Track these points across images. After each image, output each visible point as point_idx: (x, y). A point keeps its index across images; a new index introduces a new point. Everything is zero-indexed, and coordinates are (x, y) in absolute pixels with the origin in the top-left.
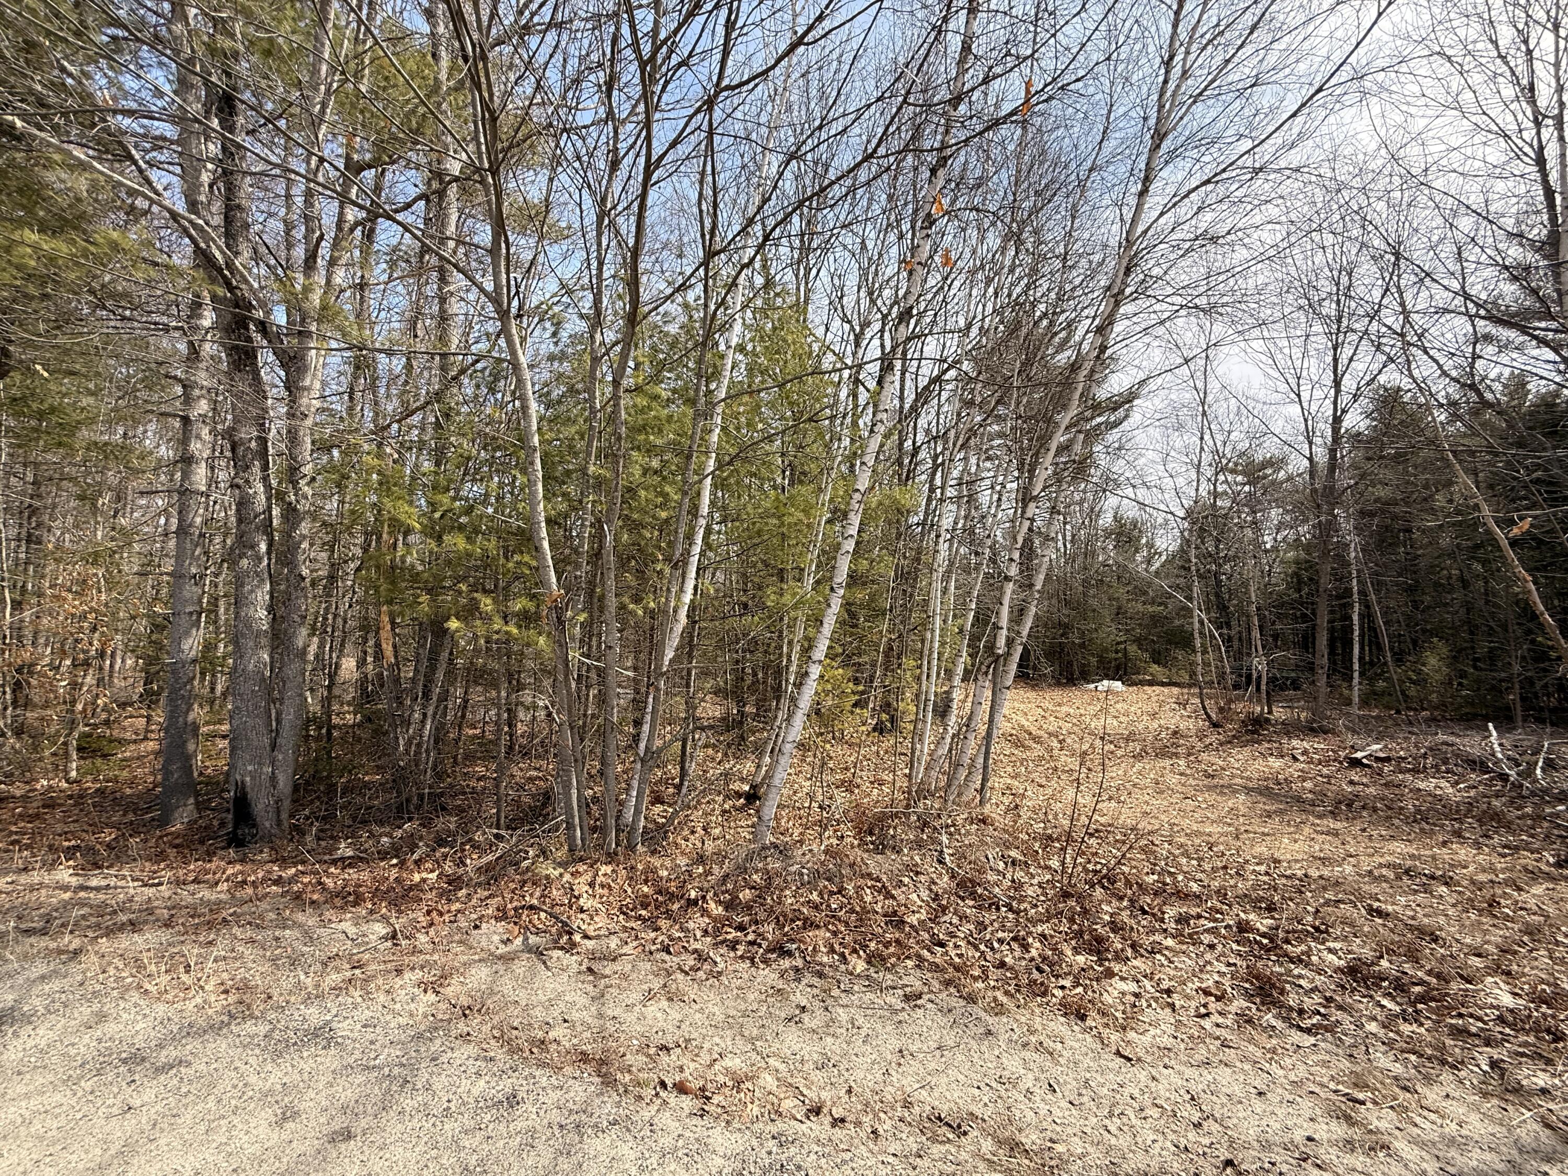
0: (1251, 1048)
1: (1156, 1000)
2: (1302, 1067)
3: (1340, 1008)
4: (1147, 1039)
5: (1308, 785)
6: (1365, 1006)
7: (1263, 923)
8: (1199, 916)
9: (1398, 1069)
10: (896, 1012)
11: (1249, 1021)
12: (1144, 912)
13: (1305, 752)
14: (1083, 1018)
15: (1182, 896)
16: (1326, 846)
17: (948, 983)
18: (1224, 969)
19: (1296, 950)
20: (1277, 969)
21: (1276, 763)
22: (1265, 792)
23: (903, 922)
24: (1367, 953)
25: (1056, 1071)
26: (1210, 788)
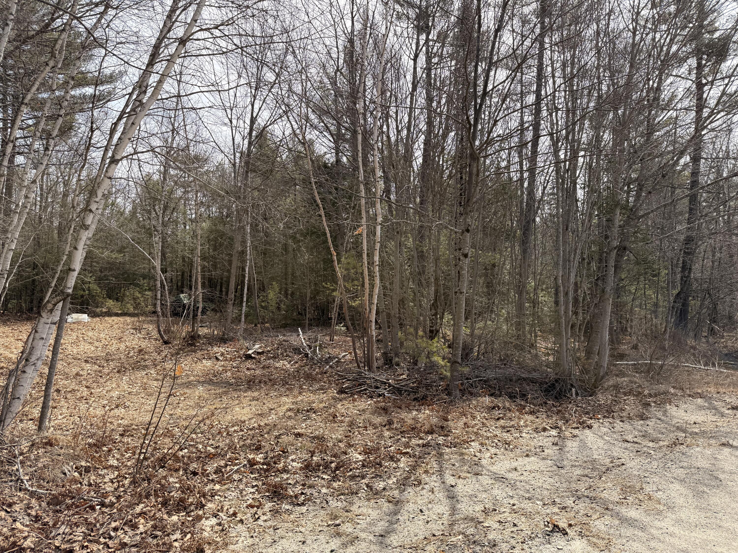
0: (286, 524)
1: (231, 522)
2: (309, 522)
3: (310, 487)
6: (318, 482)
8: (226, 465)
9: (340, 504)
11: (277, 512)
12: (195, 474)
13: (222, 354)
15: (209, 457)
16: (259, 407)
20: (278, 479)
21: (208, 363)
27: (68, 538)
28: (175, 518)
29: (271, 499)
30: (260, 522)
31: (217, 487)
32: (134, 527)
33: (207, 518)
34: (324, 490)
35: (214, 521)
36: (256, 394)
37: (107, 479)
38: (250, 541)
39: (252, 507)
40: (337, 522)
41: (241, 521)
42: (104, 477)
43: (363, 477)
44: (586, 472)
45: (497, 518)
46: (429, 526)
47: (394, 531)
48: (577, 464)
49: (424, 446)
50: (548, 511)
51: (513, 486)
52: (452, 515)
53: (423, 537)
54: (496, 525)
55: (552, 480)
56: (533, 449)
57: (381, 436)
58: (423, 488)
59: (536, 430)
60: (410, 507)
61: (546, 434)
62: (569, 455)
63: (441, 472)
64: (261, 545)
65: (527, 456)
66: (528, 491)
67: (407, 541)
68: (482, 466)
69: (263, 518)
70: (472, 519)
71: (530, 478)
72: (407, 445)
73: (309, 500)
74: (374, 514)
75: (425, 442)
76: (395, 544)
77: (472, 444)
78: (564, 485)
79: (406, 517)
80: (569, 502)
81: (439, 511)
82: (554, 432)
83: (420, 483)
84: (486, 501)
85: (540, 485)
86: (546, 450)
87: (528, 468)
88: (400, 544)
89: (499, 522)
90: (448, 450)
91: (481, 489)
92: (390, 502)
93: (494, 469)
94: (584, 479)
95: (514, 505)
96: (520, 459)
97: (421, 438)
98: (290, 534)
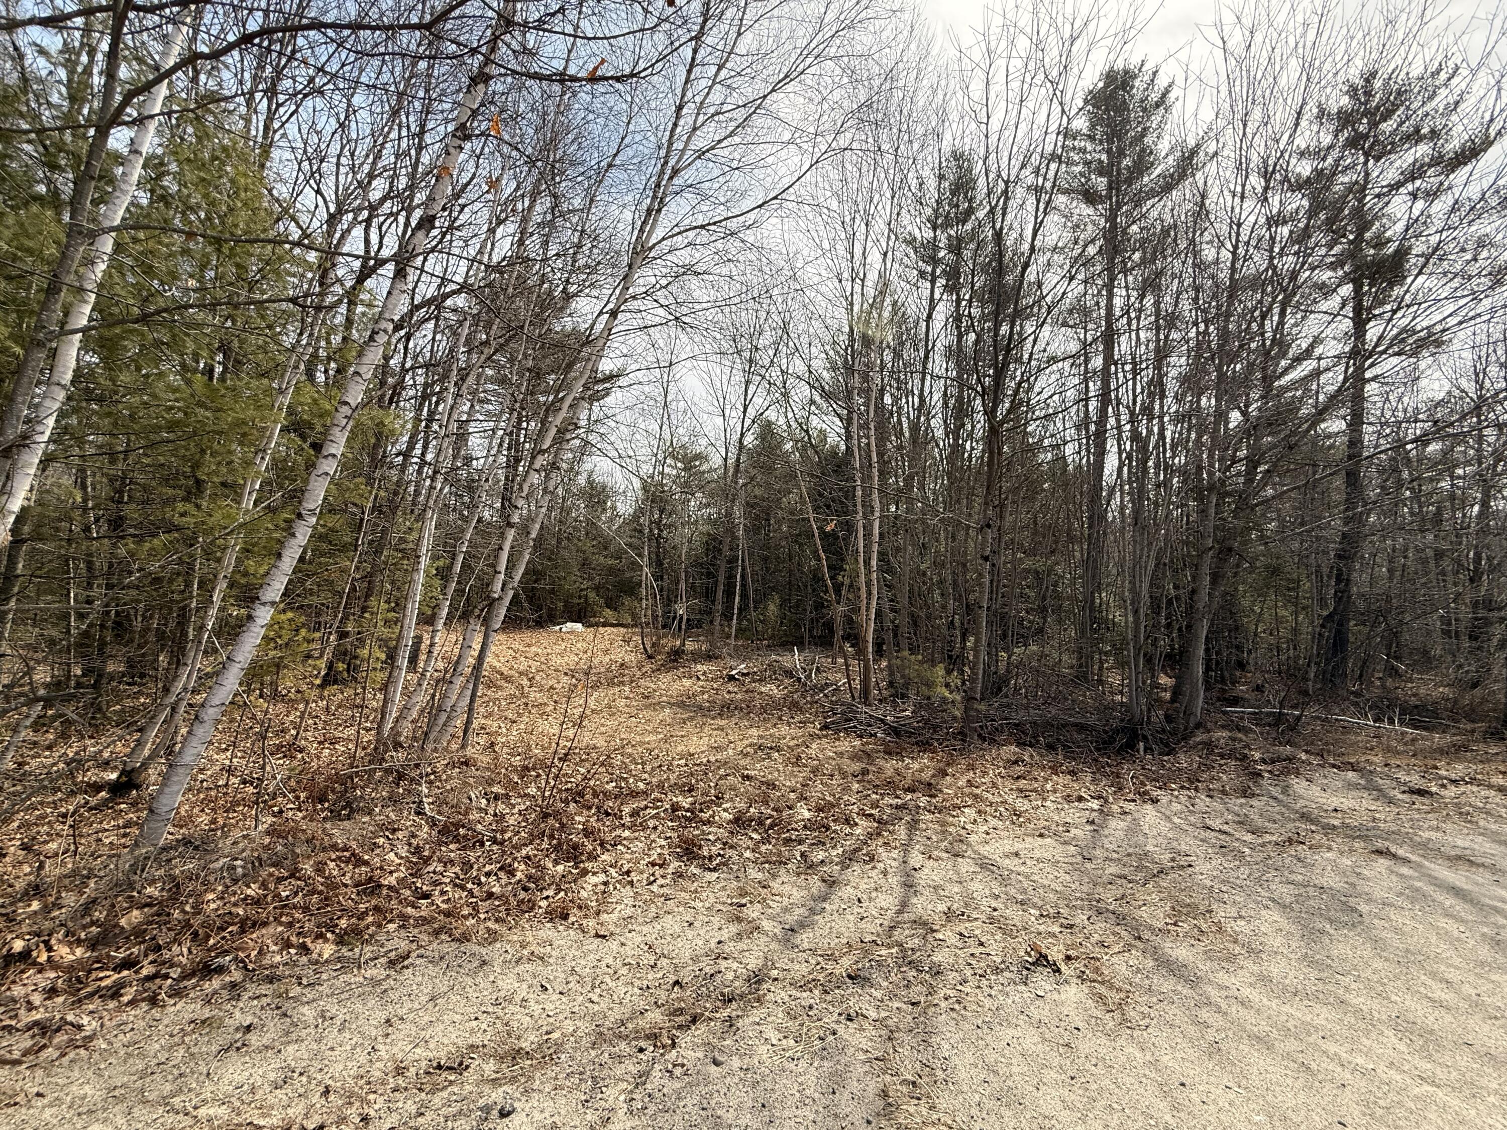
0: (683, 894)
1: (619, 882)
2: (711, 895)
3: (731, 847)
4: (615, 916)
5: (706, 696)
6: (744, 842)
7: (685, 802)
8: (646, 807)
9: (760, 876)
10: (379, 982)
11: (681, 876)
12: (607, 814)
13: (704, 673)
14: (565, 917)
15: (634, 794)
16: (719, 739)
17: (437, 933)
18: (664, 843)
19: (705, 816)
20: (697, 832)
21: (687, 683)
22: (681, 705)
23: (380, 886)
24: (743, 806)
25: (547, 972)
26: (647, 707)
27: (436, 877)
28: (560, 868)
29: (679, 858)
30: (654, 888)
31: (627, 833)
32: (511, 873)
33: (594, 874)
34: (748, 854)
35: (602, 877)
36: (724, 722)
37: (516, 810)
38: (629, 911)
39: (653, 864)
40: (744, 901)
41: (631, 883)
42: (514, 806)
43: (800, 843)
44: (1126, 871)
45: (961, 928)
46: (862, 925)
47: (812, 925)
48: (1115, 856)
49: (897, 807)
50: (1042, 928)
51: (1004, 881)
52: (899, 912)
53: (845, 941)
54: (954, 940)
55: (1068, 877)
56: (1053, 827)
57: (846, 789)
58: (874, 868)
59: (1068, 799)
60: (847, 892)
61: (1081, 805)
62: (1106, 841)
63: (906, 848)
64: (640, 920)
65: (1041, 835)
66: (1024, 891)
67: (824, 943)
68: (969, 845)
69: (661, 881)
70: (925, 924)
71: (1035, 870)
72: (875, 805)
73: (724, 864)
74: (797, 895)
75: (900, 802)
76: (806, 945)
77: (966, 810)
78: (1085, 888)
79: (836, 907)
80: (1080, 918)
81: (883, 904)
82: (1095, 804)
83: (872, 859)
84: (957, 897)
85: (1046, 882)
86: (1073, 831)
87: (1037, 854)
88: (811, 946)
89: (961, 934)
90: (929, 816)
91: (955, 878)
92: (824, 881)
93: (984, 850)
94: (1120, 881)
95: (995, 910)
96: (1030, 839)
97: (898, 797)
98: (681, 909)
